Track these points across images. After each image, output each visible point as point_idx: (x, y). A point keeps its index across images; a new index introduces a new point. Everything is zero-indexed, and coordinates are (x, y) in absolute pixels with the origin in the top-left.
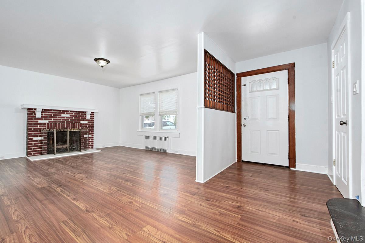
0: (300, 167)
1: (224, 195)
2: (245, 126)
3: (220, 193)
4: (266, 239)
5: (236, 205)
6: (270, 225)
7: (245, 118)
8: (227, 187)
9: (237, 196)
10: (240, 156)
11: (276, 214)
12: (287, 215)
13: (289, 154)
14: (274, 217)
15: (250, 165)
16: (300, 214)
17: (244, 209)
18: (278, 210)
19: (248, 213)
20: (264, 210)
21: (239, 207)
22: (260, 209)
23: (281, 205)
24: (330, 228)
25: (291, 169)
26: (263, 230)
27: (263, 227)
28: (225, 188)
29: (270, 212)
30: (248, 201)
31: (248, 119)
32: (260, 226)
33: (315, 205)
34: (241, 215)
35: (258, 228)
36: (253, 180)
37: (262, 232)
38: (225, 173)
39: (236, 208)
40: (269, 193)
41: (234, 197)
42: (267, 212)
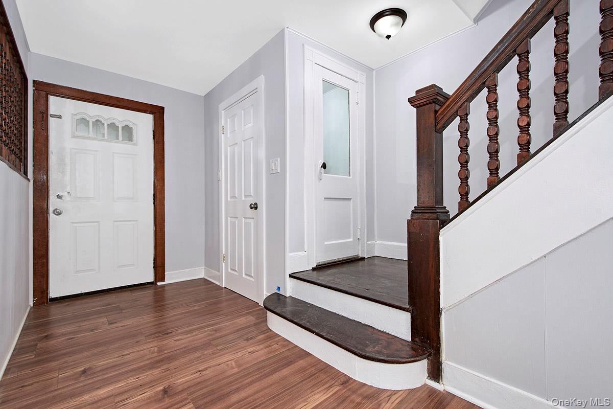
0: (172, 277)
1: (103, 392)
2: (59, 214)
3: (86, 397)
4: (262, 404)
5: (157, 393)
6: (239, 381)
7: (58, 196)
8: (84, 372)
9: (135, 375)
10: (45, 288)
11: (226, 360)
12: (237, 351)
13: (155, 259)
14: (228, 365)
15: (79, 302)
16: (245, 340)
17: (180, 388)
18: (219, 353)
19: (193, 389)
20: (206, 366)
21: (165, 391)
22: (200, 369)
23: (214, 343)
24: (278, 337)
25: (159, 284)
26: (242, 394)
27: (237, 390)
28: (82, 379)
29: (217, 363)
30: (167, 370)
31: (67, 198)
32: (234, 393)
33: (240, 319)
34: (188, 401)
35: (234, 398)
36: (124, 328)
37: (247, 398)
38: (36, 345)
39: (164, 398)
40: (178, 335)
41: (131, 380)
42: (214, 366)
